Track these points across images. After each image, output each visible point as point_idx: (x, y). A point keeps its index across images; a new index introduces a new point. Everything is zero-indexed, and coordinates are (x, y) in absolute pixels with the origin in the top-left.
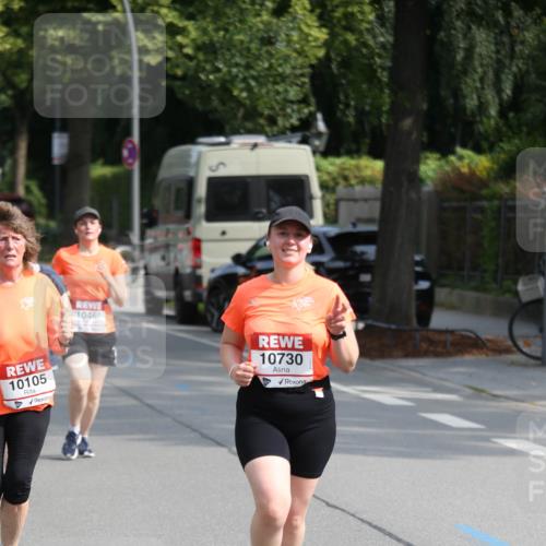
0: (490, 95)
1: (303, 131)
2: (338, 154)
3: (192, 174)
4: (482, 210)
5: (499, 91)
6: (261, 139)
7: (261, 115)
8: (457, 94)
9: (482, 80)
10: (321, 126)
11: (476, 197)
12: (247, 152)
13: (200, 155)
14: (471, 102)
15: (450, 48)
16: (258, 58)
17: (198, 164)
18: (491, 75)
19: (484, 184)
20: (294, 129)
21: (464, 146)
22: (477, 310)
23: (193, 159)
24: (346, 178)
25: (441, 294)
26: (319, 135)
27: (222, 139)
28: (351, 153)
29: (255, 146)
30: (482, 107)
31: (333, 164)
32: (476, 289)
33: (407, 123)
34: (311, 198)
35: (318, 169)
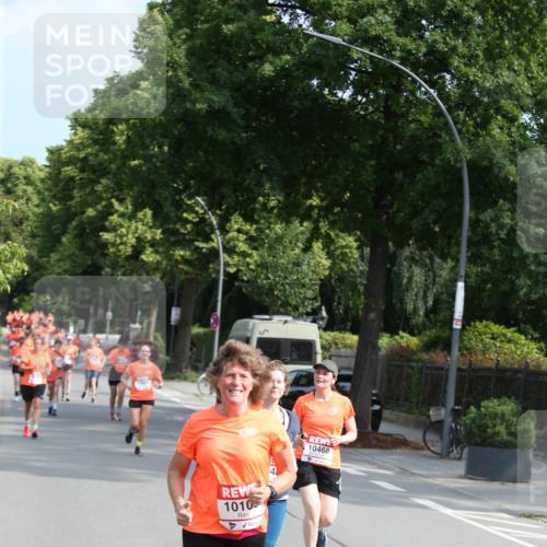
0: (420, 304)
1: (313, 315)
2: (333, 330)
3: (249, 335)
4: (412, 368)
5: (426, 302)
6: (289, 318)
7: (290, 305)
8: (402, 302)
9: (416, 295)
10: (324, 314)
11: (409, 360)
12: (281, 325)
13: (254, 325)
14: (410, 307)
15: (399, 276)
16: (291, 273)
17: (253, 330)
18: (421, 293)
19: (413, 353)
20: (308, 314)
21: (404, 331)
22: (406, 424)
23: (250, 327)
24: (336, 344)
25: (386, 413)
26: (323, 318)
27: (267, 317)
28: (340, 330)
29: (286, 322)
30: (415, 310)
31: (330, 336)
32: (407, 412)
33: (372, 315)
34: (316, 353)
35: (321, 337)
